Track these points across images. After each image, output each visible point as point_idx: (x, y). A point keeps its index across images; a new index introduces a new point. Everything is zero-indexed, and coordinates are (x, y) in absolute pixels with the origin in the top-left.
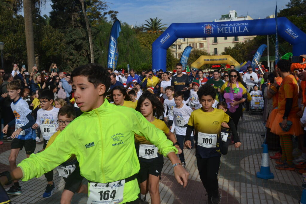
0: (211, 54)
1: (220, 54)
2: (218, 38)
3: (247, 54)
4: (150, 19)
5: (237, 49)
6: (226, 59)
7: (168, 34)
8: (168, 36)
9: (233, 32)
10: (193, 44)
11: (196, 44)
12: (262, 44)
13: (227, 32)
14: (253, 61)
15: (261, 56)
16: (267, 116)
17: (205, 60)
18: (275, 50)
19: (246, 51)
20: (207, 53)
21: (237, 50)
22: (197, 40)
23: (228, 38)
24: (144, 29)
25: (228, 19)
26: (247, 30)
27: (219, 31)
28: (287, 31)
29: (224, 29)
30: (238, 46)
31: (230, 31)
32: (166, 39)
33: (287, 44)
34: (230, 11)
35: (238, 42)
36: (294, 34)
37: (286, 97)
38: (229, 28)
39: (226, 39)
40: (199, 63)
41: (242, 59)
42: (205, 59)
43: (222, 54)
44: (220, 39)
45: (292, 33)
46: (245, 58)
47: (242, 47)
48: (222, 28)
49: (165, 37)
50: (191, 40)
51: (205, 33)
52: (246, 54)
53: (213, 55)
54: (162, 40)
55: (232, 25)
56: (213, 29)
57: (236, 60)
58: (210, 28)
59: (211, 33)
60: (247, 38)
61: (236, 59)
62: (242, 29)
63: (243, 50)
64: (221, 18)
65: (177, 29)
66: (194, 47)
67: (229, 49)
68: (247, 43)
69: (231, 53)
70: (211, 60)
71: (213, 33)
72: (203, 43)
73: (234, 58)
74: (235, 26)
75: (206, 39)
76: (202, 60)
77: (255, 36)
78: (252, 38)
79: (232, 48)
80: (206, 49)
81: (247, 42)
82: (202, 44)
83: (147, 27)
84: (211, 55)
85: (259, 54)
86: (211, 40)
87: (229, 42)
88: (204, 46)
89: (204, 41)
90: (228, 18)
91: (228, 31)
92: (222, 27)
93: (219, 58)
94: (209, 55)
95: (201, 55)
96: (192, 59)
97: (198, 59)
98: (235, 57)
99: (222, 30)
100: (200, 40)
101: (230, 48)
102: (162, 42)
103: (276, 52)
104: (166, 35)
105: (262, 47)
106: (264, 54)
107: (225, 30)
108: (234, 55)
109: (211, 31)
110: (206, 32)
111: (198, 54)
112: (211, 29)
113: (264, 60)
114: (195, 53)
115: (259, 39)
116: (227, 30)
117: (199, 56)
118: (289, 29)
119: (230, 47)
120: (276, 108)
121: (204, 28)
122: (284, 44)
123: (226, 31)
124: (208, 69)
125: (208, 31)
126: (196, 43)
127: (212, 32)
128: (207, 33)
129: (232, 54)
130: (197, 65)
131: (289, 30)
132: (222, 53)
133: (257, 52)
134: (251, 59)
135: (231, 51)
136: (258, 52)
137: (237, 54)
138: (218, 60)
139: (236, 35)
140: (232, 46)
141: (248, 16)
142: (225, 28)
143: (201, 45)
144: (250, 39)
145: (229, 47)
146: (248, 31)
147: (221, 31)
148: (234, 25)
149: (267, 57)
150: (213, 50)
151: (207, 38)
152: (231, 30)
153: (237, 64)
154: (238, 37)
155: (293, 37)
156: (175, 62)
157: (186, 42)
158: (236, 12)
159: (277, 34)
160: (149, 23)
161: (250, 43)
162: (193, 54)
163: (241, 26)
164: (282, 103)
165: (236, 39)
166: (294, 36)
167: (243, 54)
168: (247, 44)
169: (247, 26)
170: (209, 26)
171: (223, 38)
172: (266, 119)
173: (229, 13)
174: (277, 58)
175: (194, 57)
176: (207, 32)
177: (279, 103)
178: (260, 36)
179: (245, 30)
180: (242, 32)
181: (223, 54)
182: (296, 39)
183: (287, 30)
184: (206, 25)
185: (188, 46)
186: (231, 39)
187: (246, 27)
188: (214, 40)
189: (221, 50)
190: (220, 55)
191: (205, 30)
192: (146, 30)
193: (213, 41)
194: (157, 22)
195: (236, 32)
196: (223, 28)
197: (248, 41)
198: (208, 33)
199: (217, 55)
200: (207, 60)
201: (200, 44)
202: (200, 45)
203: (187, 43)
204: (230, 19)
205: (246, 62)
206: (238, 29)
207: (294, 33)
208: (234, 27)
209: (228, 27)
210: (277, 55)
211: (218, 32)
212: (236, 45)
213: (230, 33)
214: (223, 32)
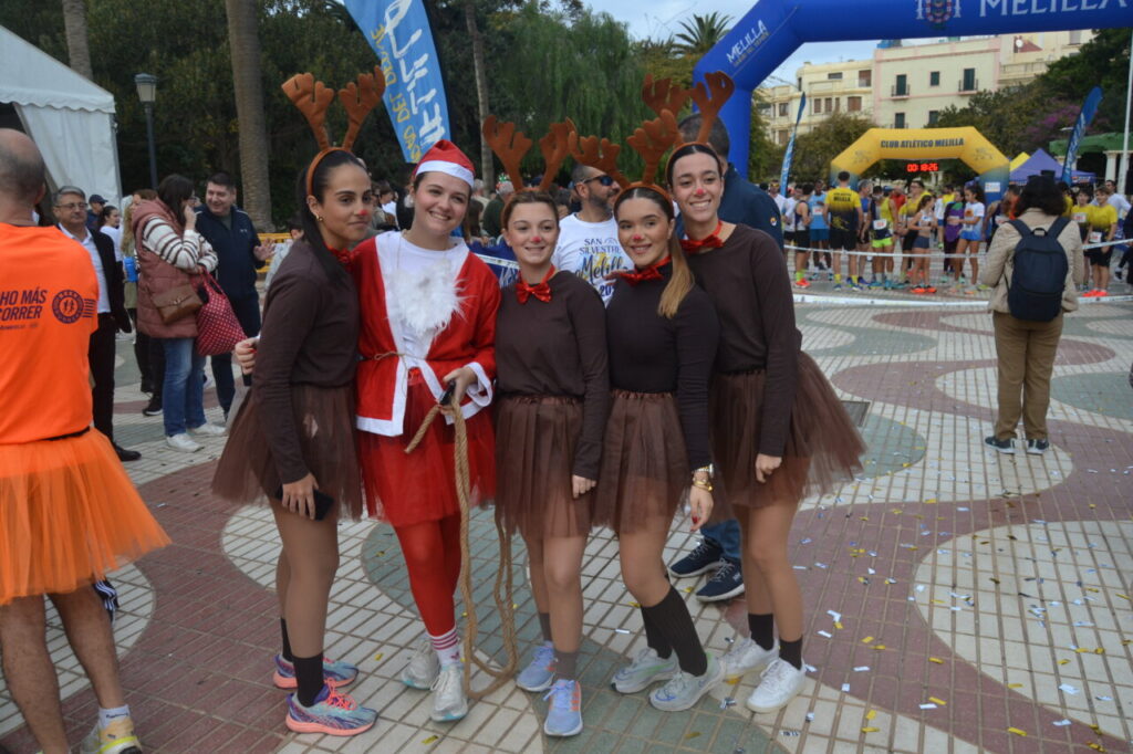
4: (695, 16)
6: (961, 142)
7: (760, 23)
8: (761, 31)
10: (829, 100)
13: (1025, 12)
17: (884, 144)
19: (1009, 119)
22: (841, 88)
24: (673, 50)
27: (987, 5)
30: (981, 104)
32: (752, 45)
35: (975, 92)
39: (935, 82)
40: (861, 155)
42: (882, 142)
47: (996, 107)
49: (747, 37)
50: (820, 87)
51: (920, 16)
54: (735, 49)
59: (947, 18)
66: (829, 108)
70: (904, 145)
71: (957, 14)
72: (860, 97)
75: (868, 84)
82: (858, 100)
83: (685, 43)
86: (885, 86)
99: (1001, 2)
100: (851, 85)
102: (736, 58)
104: (753, 31)
107: (1016, 2)
109: (949, 9)
110: (928, 10)
112: (949, 1)
123: (1021, 8)
125: (938, 6)
126: (837, 96)
127: (953, 12)
128: (931, 18)
130: (855, 162)
143: (854, 103)
146: (1123, 4)
160: (690, 30)
165: (969, 84)
168: (1014, 97)
175: (831, 139)
176: (931, 14)
180: (1093, 7)
191: (924, 4)
192: (680, 52)
193: (893, 90)
194: (715, 27)
198: (935, 18)
200: (891, 146)
201: (849, 98)
202: (849, 104)
205: (1024, 157)
211: (984, 12)
213: (1035, 14)
214: (1004, 12)
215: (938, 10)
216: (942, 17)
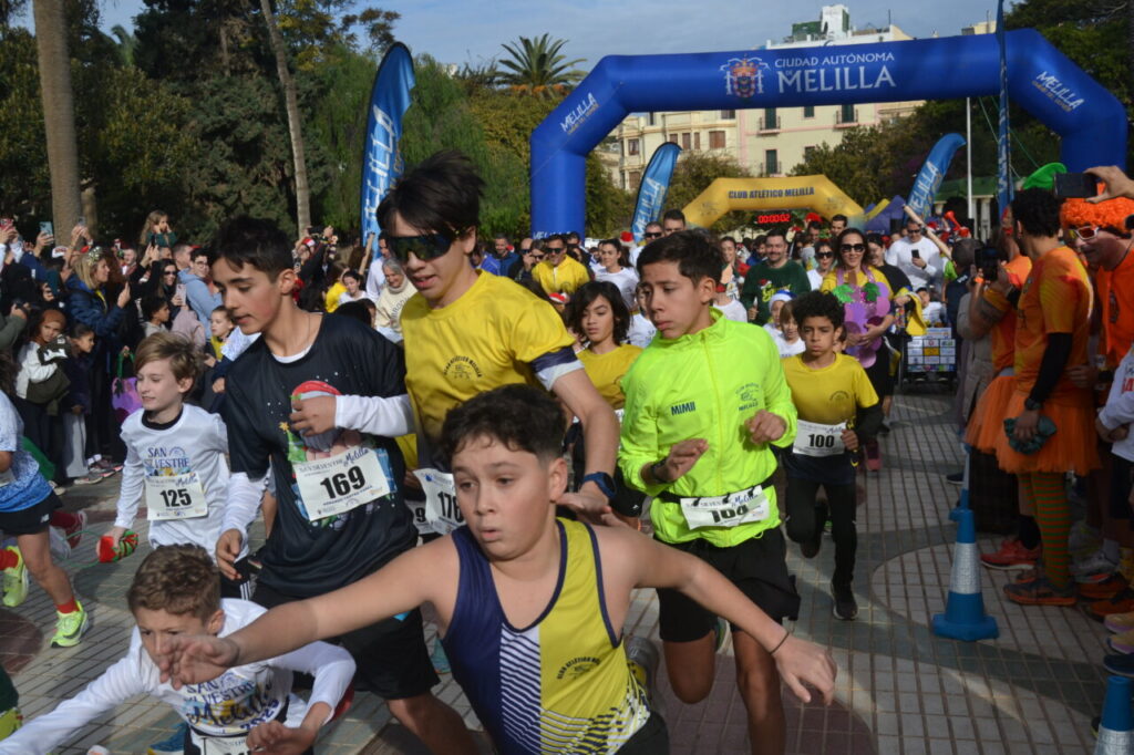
0: (755, 171)
1: (789, 172)
2: (781, 112)
3: (889, 170)
4: (521, 39)
5: (853, 153)
6: (812, 192)
7: (590, 96)
8: (591, 103)
9: (838, 87)
10: (687, 135)
11: (697, 134)
12: (944, 134)
13: (815, 89)
14: (913, 197)
15: (941, 178)
16: (967, 402)
17: (731, 195)
18: (996, 155)
19: (885, 158)
20: (739, 170)
21: (850, 158)
22: (701, 121)
23: (818, 109)
24: (497, 79)
25: (817, 39)
26: (889, 78)
27: (784, 83)
28: (1040, 82)
29: (802, 76)
30: (855, 141)
31: (827, 86)
32: (584, 115)
33: (1038, 133)
34: (826, 9)
35: (855, 124)
36: (1066, 95)
37: (1049, 331)
38: (822, 72)
39: (809, 114)
40: (708, 207)
41: (871, 189)
42: (730, 193)
43: (795, 173)
44: (789, 116)
45: (1058, 89)
46: (882, 185)
47: (870, 145)
48: (794, 73)
49: (579, 109)
50: (676, 120)
51: (729, 92)
52: (886, 172)
53: (761, 176)
54: (568, 119)
55: (835, 60)
56: (760, 75)
57: (849, 195)
58: (748, 74)
59: (752, 93)
60: (888, 112)
61: (849, 191)
62: (871, 77)
63: (873, 154)
64: (790, 34)
65: (624, 76)
66: (687, 145)
67: (820, 153)
68: (890, 129)
69: (828, 166)
70: (753, 195)
71: (761, 91)
72: (723, 132)
73: (840, 185)
74: (846, 64)
75: (732, 116)
76: (721, 194)
77: (920, 103)
78: (907, 108)
79: (832, 149)
80: (735, 153)
81: (890, 126)
82: (721, 135)
83: (511, 71)
84: (752, 177)
85: (936, 169)
86: (752, 117)
87: (821, 128)
88: (728, 143)
89: (728, 122)
90: (816, 35)
91: (818, 84)
92: (794, 69)
93: (784, 187)
94: (746, 175)
95: (715, 177)
96: (683, 193)
97: (705, 191)
98: (843, 181)
99: (795, 81)
100: (713, 118)
101: (826, 147)
102: (569, 128)
103: (1000, 161)
104: (584, 103)
105: (945, 144)
106: (954, 170)
107: (808, 81)
108: (840, 177)
109: (753, 86)
110: (736, 87)
111: (706, 174)
112: (753, 78)
113: (955, 193)
114: (694, 170)
115: (935, 114)
116: (813, 81)
117: (708, 182)
118: (1047, 76)
119: (824, 144)
120: (1005, 374)
121: (728, 73)
122: (1029, 132)
123: (811, 85)
124: (743, 230)
125: (744, 83)
126: (697, 131)
127: (757, 88)
128: (739, 94)
129: (835, 170)
130: (703, 215)
131: (1049, 79)
132: (795, 168)
133: (929, 164)
134: (905, 189)
135: (827, 162)
136: (932, 161)
137: (852, 172)
138: (780, 194)
139: (847, 100)
140: (835, 140)
141: (892, 27)
142: (807, 72)
143: (717, 138)
144: (901, 115)
145: (820, 145)
146: (893, 84)
147: (790, 83)
148: (840, 59)
149: (966, 183)
150: (762, 158)
151: (738, 112)
152: (830, 79)
153: (852, 210)
154: (856, 107)
155: (1064, 107)
156: (617, 204)
157: (658, 125)
158: (847, 11)
159: (1002, 92)
160: (516, 55)
161: (901, 131)
162: (685, 174)
163: (865, 64)
164: (1030, 351)
165: (848, 116)
166: (1065, 100)
167: (875, 171)
168: (889, 134)
169: (888, 64)
170: (744, 64)
171: (800, 111)
172: (966, 416)
173: (821, 18)
174: (1005, 184)
175: (688, 184)
176: (739, 90)
177: (1019, 354)
178: (939, 103)
179: (880, 79)
180: (870, 86)
181: (801, 171)
182: (1073, 111)
183: (1042, 77)
184: (733, 63)
185: (666, 144)
186: (827, 114)
187: (884, 69)
188: (764, 120)
189: (790, 158)
190: (789, 176)
191: (732, 82)
192: (504, 82)
193: (761, 123)
194: (546, 52)
195: (847, 87)
196: (798, 73)
197: (891, 121)
198: (742, 93)
199: (776, 176)
200: (740, 197)
201: (711, 133)
202: (711, 140)
203: (664, 131)
204: (824, 38)
205: (885, 203)
206: (854, 78)
207: (1065, 91)
208: (842, 66)
209: (818, 67)
210: (1005, 173)
211: (781, 90)
212: (847, 137)
213: (825, 92)
214: (799, 89)
215: (744, 86)
216: (748, 93)
